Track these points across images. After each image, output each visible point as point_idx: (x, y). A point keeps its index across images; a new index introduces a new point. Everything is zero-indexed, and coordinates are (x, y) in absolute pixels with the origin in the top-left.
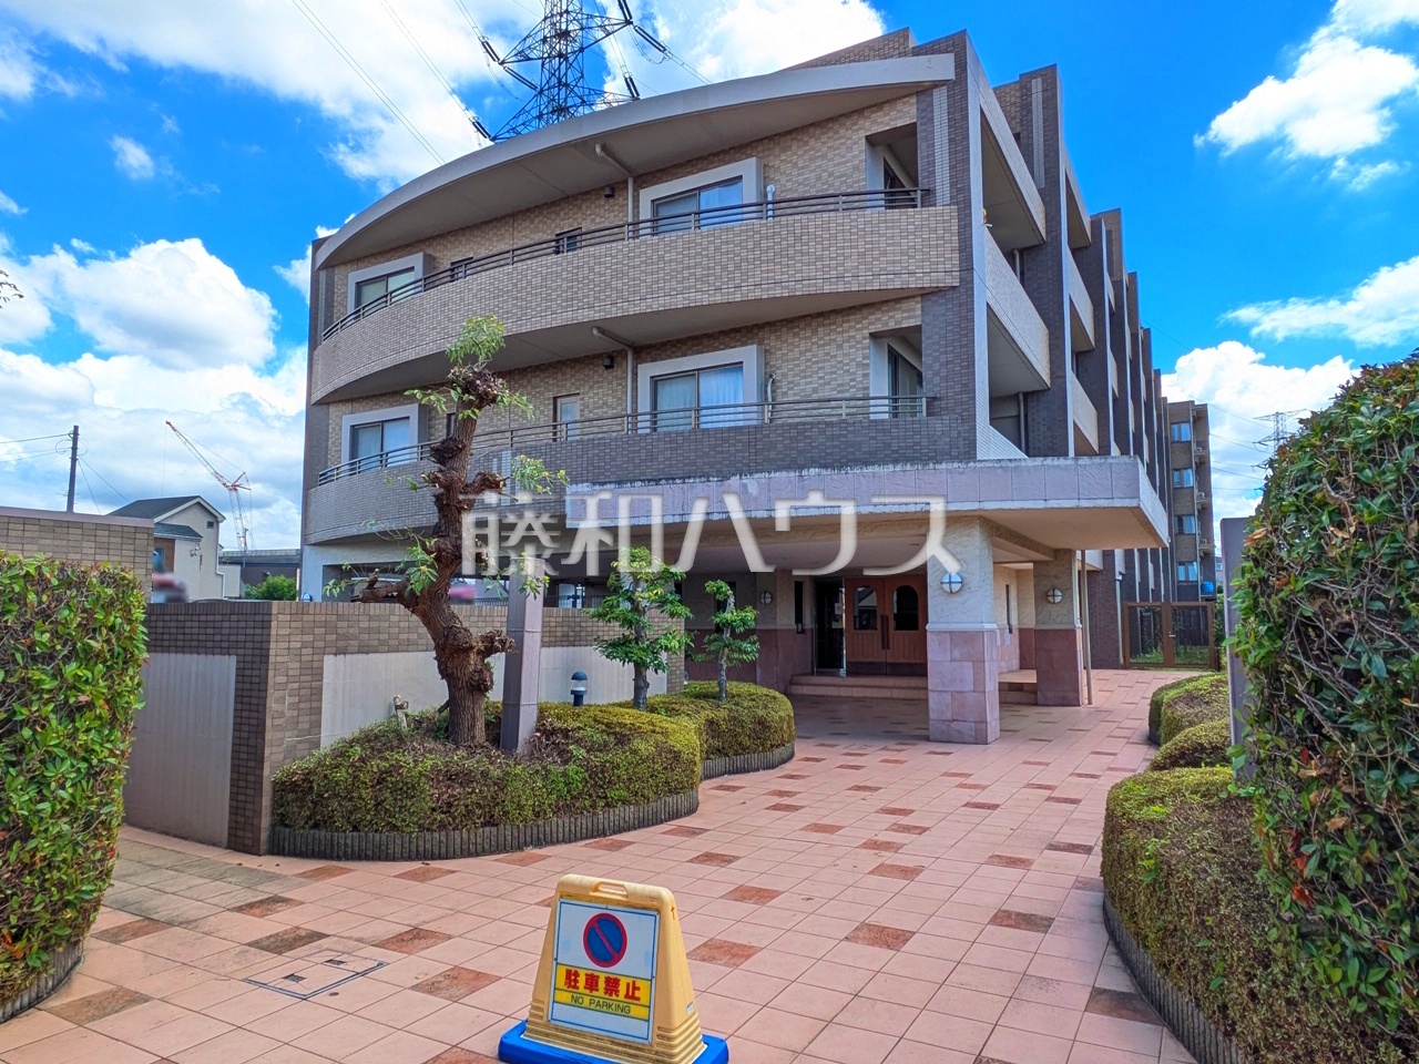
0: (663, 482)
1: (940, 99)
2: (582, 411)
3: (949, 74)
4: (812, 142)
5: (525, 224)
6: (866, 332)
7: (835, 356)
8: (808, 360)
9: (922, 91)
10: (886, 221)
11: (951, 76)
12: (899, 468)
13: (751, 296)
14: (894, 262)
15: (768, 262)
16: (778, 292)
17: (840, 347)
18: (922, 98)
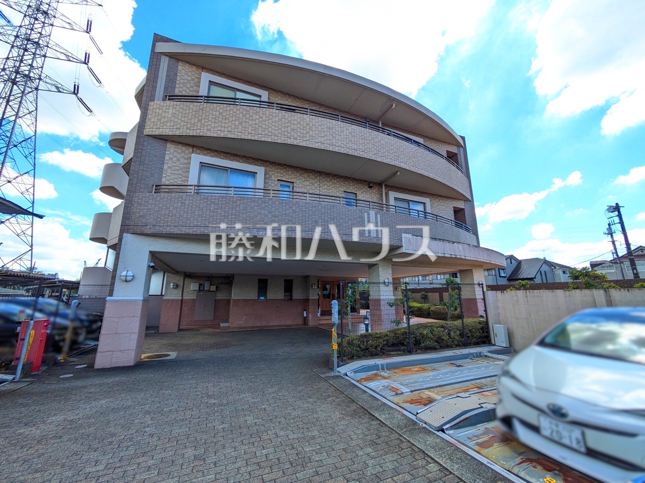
1: (462, 150)
4: (433, 143)
6: (452, 206)
7: (445, 210)
8: (438, 209)
18: (458, 148)
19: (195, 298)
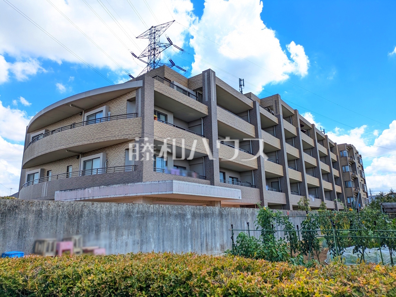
0: (73, 190)
1: (140, 90)
2: (72, 170)
3: (142, 85)
4: (118, 101)
5: (66, 122)
6: (125, 149)
7: (119, 155)
8: (114, 156)
9: (136, 89)
10: (126, 122)
11: (142, 86)
12: (120, 185)
13: (96, 142)
14: (127, 132)
15: (99, 133)
16: (101, 140)
17: (120, 152)
18: (137, 91)
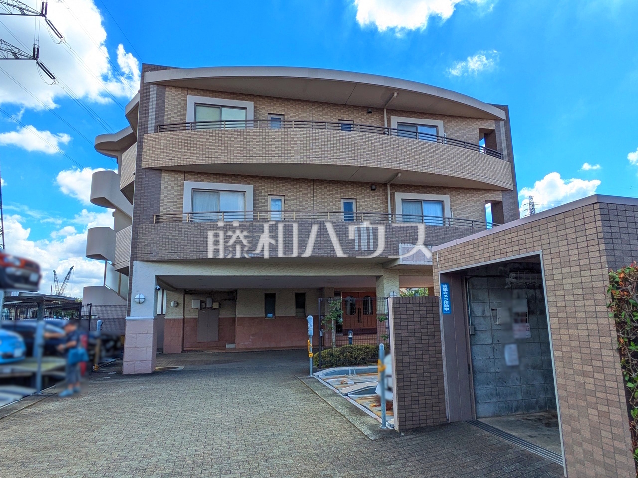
1: (502, 125)
2: (358, 207)
4: (459, 123)
5: (320, 109)
6: (484, 199)
8: (464, 205)
9: (496, 119)
10: (497, 162)
11: (504, 118)
14: (500, 177)
17: (475, 203)
18: (497, 122)
19: (197, 317)
